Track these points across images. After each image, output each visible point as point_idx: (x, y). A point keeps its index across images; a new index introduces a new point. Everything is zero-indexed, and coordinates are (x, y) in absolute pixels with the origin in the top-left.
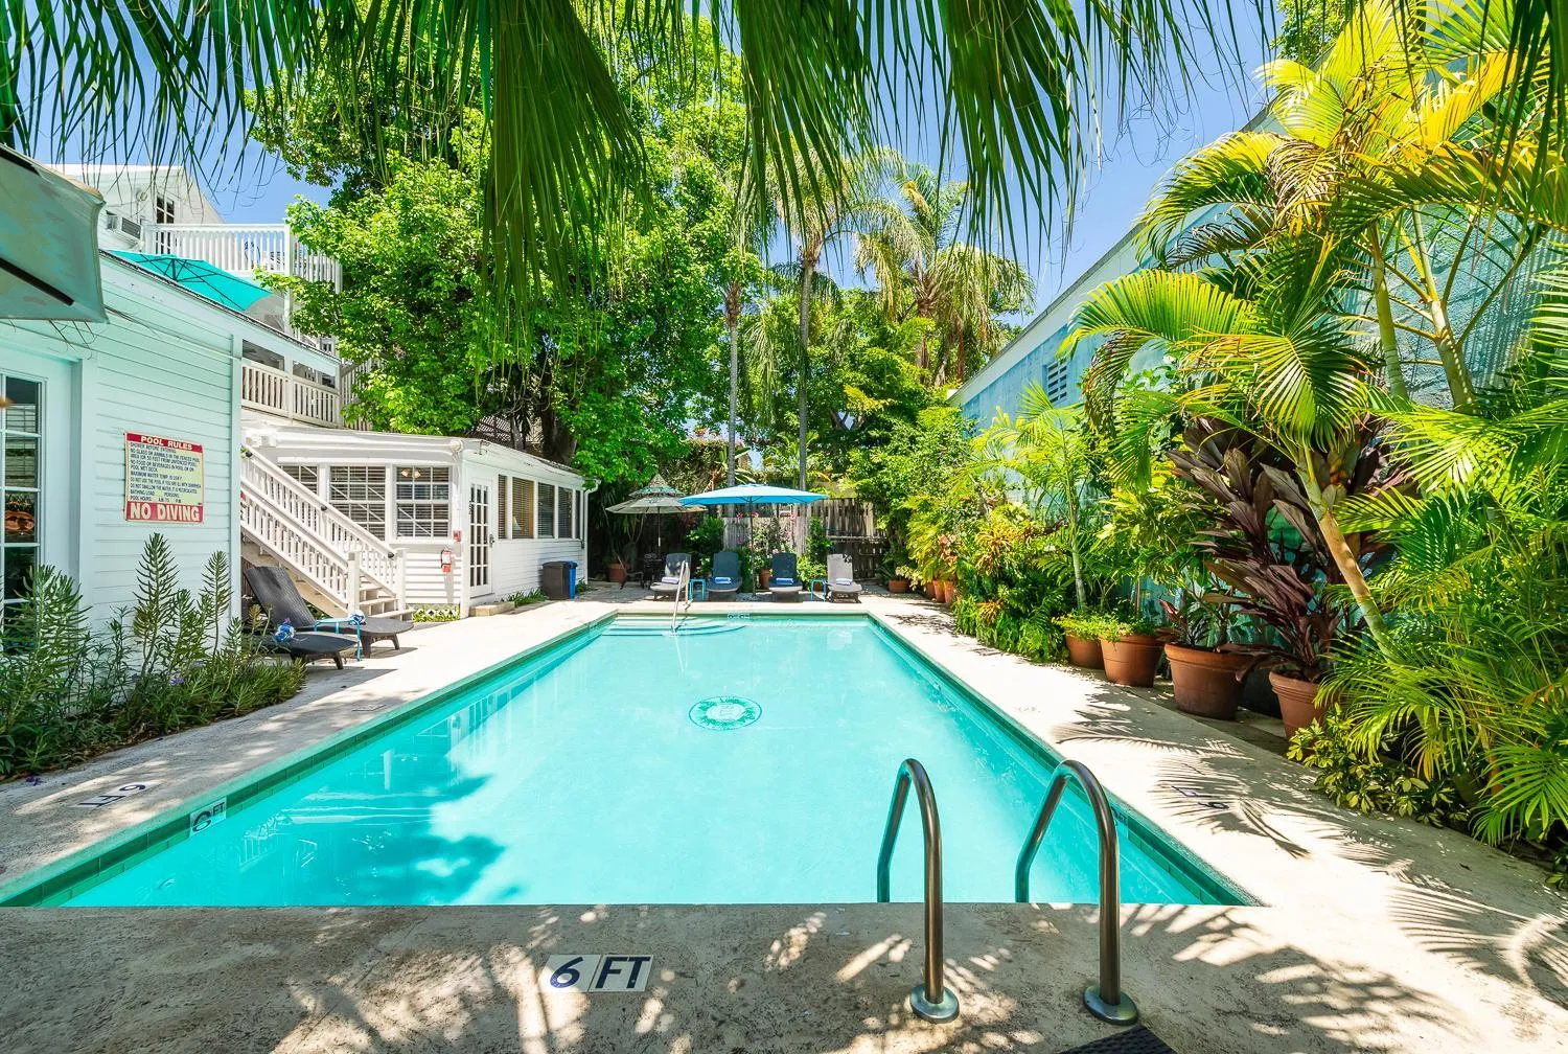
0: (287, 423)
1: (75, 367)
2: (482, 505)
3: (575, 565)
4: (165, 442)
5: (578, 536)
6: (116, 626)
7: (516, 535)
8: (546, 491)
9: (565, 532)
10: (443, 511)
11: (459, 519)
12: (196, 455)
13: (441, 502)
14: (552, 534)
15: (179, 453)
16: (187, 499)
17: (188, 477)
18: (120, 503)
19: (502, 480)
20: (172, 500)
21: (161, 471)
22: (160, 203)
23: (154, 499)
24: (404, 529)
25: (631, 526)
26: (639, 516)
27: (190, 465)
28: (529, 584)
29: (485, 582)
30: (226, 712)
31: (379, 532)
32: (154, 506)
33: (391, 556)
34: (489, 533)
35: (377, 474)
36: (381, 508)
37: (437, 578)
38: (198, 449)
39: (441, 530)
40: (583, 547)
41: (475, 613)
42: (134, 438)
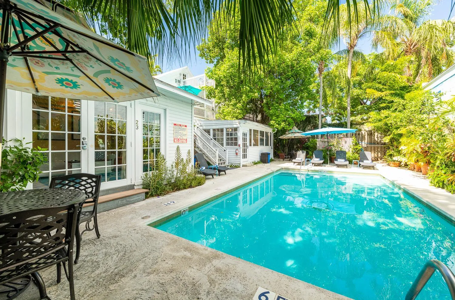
0: (205, 120)
1: (165, 110)
2: (245, 137)
3: (270, 154)
4: (180, 125)
5: (271, 145)
6: (172, 166)
7: (254, 145)
8: (262, 133)
9: (267, 144)
10: (236, 139)
11: (240, 142)
12: (185, 128)
13: (236, 137)
14: (263, 145)
15: (183, 127)
16: (185, 138)
17: (184, 133)
18: (173, 139)
19: (250, 130)
20: (182, 138)
21: (180, 132)
22: (184, 75)
23: (179, 138)
24: (228, 144)
25: (286, 142)
26: (289, 139)
27: (185, 130)
28: (258, 159)
29: (246, 158)
30: (191, 187)
31: (222, 144)
32: (178, 139)
33: (225, 150)
34: (247, 144)
35: (222, 130)
36: (223, 139)
37: (235, 156)
38: (186, 126)
39: (236, 144)
40: (272, 148)
41: (243, 166)
42: (175, 124)
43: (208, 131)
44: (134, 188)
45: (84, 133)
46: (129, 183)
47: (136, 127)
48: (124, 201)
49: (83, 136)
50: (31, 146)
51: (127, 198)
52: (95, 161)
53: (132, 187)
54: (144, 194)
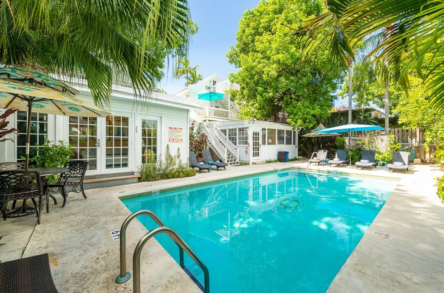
1: (161, 117)
2: (257, 136)
3: (288, 153)
4: (175, 128)
5: (294, 144)
7: (269, 144)
8: (280, 132)
10: (247, 138)
11: (250, 141)
12: (180, 130)
13: (246, 136)
14: (284, 143)
15: (178, 130)
16: (180, 138)
17: (179, 134)
18: (168, 139)
19: (264, 129)
20: (177, 138)
21: (175, 133)
22: (214, 81)
23: (173, 138)
24: (240, 143)
27: (180, 132)
28: (275, 157)
29: (258, 156)
31: (235, 144)
32: (173, 139)
33: (236, 149)
34: (260, 143)
35: (235, 130)
36: (236, 138)
37: (245, 154)
38: (181, 129)
39: (246, 143)
40: (296, 147)
41: (253, 163)
42: (170, 128)
43: (224, 131)
44: (134, 175)
45: (98, 137)
46: (130, 171)
47: (136, 131)
48: (122, 182)
49: (98, 138)
50: (68, 144)
51: (123, 180)
52: (106, 155)
53: (133, 173)
54: (137, 179)
